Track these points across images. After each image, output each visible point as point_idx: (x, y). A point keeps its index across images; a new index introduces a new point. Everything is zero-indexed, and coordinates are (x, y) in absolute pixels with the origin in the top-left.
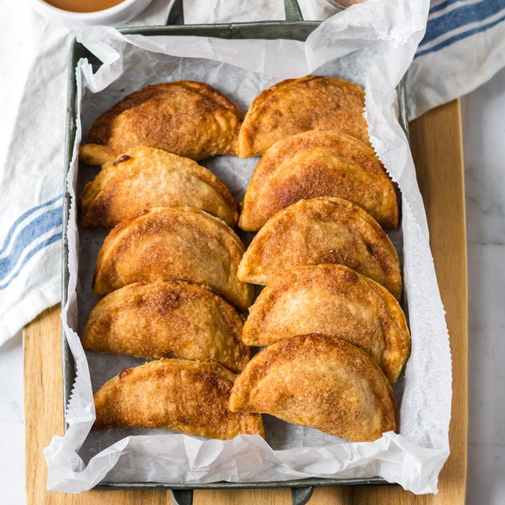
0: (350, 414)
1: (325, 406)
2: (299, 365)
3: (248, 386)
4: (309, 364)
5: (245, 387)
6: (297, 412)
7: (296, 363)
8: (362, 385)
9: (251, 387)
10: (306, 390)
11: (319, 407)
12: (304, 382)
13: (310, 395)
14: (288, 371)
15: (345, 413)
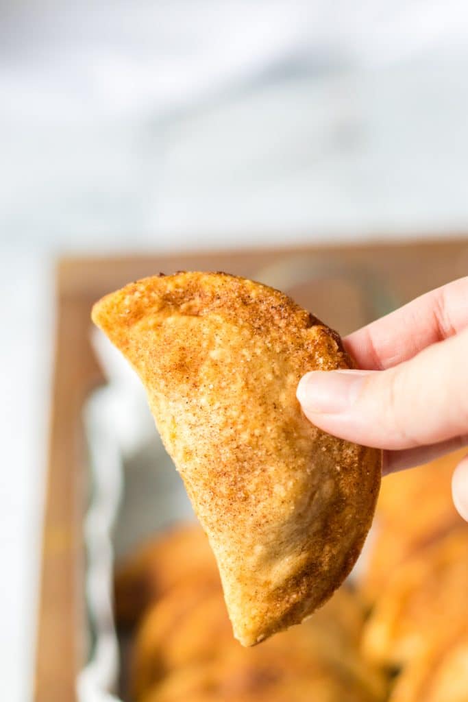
0: (251, 509)
1: (227, 454)
2: (258, 351)
3: (153, 303)
4: (276, 366)
5: (146, 300)
6: (178, 419)
7: (259, 344)
8: (318, 487)
9: (155, 308)
10: (226, 397)
11: (216, 446)
12: (234, 382)
13: (221, 411)
14: (232, 343)
15: (246, 499)
